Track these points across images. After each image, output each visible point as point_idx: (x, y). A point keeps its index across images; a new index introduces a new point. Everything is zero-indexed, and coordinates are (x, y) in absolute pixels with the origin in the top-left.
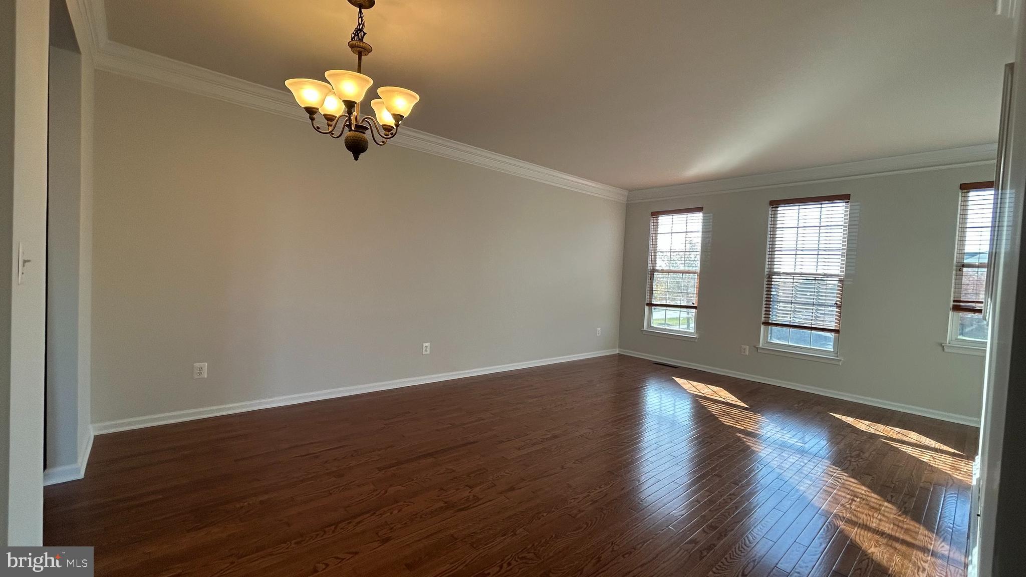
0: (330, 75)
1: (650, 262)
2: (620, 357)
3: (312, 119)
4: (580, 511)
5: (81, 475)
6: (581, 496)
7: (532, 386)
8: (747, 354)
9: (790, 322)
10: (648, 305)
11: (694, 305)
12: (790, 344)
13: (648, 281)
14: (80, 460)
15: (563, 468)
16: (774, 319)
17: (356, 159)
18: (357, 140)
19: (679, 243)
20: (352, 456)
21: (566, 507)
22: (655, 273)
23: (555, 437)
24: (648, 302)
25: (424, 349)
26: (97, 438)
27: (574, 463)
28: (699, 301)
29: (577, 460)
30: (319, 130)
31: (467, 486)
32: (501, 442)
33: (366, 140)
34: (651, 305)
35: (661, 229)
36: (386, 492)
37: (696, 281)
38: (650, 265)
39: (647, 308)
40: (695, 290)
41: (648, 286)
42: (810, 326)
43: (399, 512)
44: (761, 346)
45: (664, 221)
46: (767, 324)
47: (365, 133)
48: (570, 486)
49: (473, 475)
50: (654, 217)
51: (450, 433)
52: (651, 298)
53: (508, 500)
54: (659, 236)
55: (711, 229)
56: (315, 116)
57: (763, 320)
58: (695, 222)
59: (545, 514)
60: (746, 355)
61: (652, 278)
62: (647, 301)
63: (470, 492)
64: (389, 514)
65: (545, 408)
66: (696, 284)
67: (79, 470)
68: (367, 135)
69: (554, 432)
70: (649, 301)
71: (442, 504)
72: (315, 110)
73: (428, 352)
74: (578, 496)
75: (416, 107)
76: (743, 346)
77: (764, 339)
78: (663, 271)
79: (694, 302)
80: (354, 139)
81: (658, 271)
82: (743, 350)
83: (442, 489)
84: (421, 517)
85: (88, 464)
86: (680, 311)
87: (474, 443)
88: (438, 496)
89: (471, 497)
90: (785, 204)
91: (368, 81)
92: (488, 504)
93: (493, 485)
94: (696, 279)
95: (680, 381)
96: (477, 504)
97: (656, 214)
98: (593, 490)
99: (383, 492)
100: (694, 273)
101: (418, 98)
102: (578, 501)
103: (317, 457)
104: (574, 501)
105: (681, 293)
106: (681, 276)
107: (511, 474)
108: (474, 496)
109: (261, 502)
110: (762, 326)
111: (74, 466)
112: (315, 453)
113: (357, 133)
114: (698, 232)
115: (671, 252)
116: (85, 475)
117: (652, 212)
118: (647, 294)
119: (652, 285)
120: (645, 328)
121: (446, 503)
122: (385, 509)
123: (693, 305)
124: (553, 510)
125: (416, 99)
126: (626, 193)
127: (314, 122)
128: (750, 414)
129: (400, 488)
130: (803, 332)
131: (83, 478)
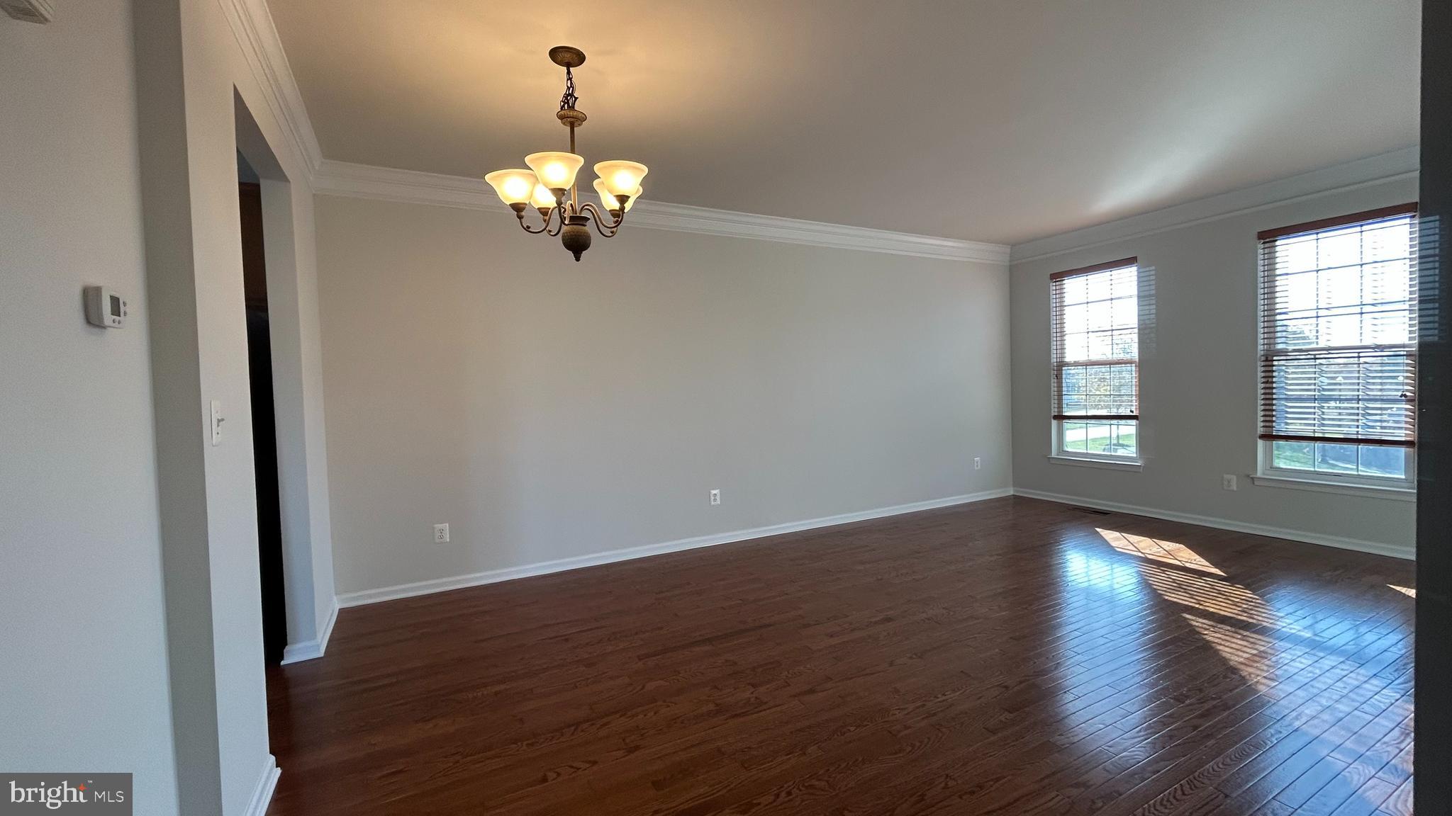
0: (532, 161)
1: (1055, 352)
2: (1017, 501)
3: (520, 218)
4: (906, 728)
5: (321, 653)
6: (911, 707)
7: (867, 546)
8: (1235, 488)
9: (1314, 432)
10: (1055, 417)
11: (1134, 414)
12: (1317, 469)
13: (1054, 382)
14: (320, 636)
15: (891, 664)
16: (1280, 428)
17: (578, 259)
18: (575, 235)
19: (1101, 317)
20: (609, 639)
21: (887, 719)
22: (1063, 368)
23: (889, 620)
24: (1056, 414)
25: (712, 498)
26: (342, 611)
27: (911, 658)
28: (1140, 408)
29: (916, 654)
30: (530, 230)
31: (749, 684)
32: (809, 625)
33: (587, 233)
34: (1061, 418)
35: (1068, 299)
36: (643, 687)
37: (1134, 375)
38: (1055, 356)
39: (1054, 423)
40: (1134, 391)
41: (1054, 389)
42: (1355, 437)
43: (655, 713)
44: (1259, 474)
45: (1074, 287)
46: (1269, 437)
47: (585, 226)
48: (897, 691)
49: (761, 669)
50: (1055, 282)
51: (739, 612)
52: (1060, 407)
53: (803, 706)
54: (1067, 310)
55: (1153, 292)
56: (523, 213)
57: (1260, 431)
58: (1126, 280)
59: (852, 729)
60: (1233, 491)
61: (1059, 377)
62: (1054, 412)
63: (752, 693)
64: (642, 716)
65: (880, 577)
66: (1134, 380)
67: (318, 646)
68: (590, 228)
69: (888, 613)
70: (1058, 412)
71: (711, 707)
72: (521, 206)
73: (718, 502)
74: (907, 706)
75: (644, 183)
76: (1225, 476)
77: (1265, 461)
78: (1076, 364)
79: (1133, 409)
80: (571, 235)
81: (1068, 364)
82: (1226, 483)
83: (716, 687)
84: (682, 723)
85: (330, 641)
86: (1111, 425)
87: (770, 625)
88: (709, 697)
89: (752, 700)
90: (1288, 234)
91: (578, 161)
92: (774, 710)
93: (786, 684)
94: (1134, 373)
95: (1110, 536)
96: (761, 708)
97: (1058, 277)
98: (932, 698)
99: (640, 687)
100: (1130, 362)
101: (646, 170)
102: (906, 712)
103: (567, 640)
104: (899, 713)
105: (1110, 395)
106: (1109, 369)
107: (814, 671)
108: (756, 698)
109: (496, 693)
110: (1260, 443)
111: (312, 643)
112: (565, 635)
113: (575, 226)
114: (1131, 297)
115: (1088, 332)
116: (325, 653)
117: (1051, 275)
118: (1052, 402)
119: (1060, 387)
120: (1054, 454)
121: (717, 705)
122: (640, 709)
123: (1131, 414)
124: (865, 723)
125: (643, 170)
126: (1008, 250)
127: (523, 220)
128: (1224, 587)
129: (662, 682)
130: (1341, 448)
131: (322, 655)
